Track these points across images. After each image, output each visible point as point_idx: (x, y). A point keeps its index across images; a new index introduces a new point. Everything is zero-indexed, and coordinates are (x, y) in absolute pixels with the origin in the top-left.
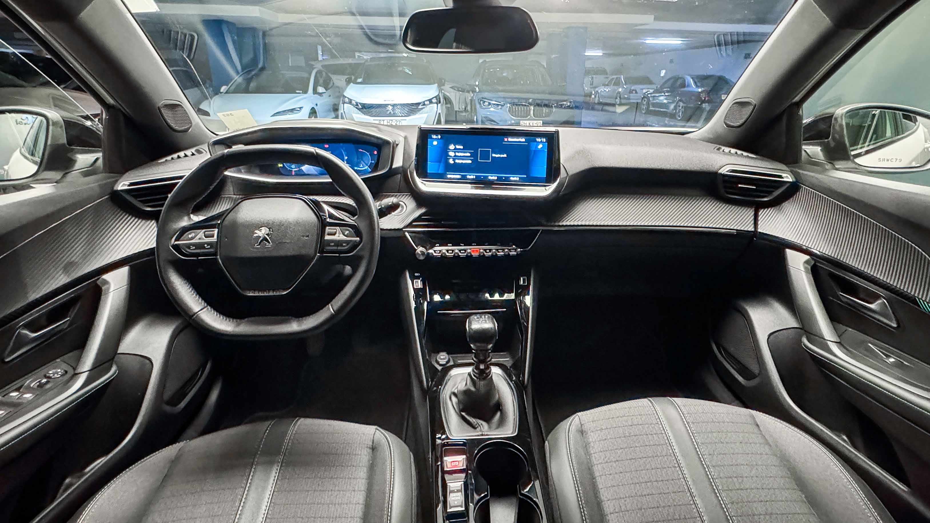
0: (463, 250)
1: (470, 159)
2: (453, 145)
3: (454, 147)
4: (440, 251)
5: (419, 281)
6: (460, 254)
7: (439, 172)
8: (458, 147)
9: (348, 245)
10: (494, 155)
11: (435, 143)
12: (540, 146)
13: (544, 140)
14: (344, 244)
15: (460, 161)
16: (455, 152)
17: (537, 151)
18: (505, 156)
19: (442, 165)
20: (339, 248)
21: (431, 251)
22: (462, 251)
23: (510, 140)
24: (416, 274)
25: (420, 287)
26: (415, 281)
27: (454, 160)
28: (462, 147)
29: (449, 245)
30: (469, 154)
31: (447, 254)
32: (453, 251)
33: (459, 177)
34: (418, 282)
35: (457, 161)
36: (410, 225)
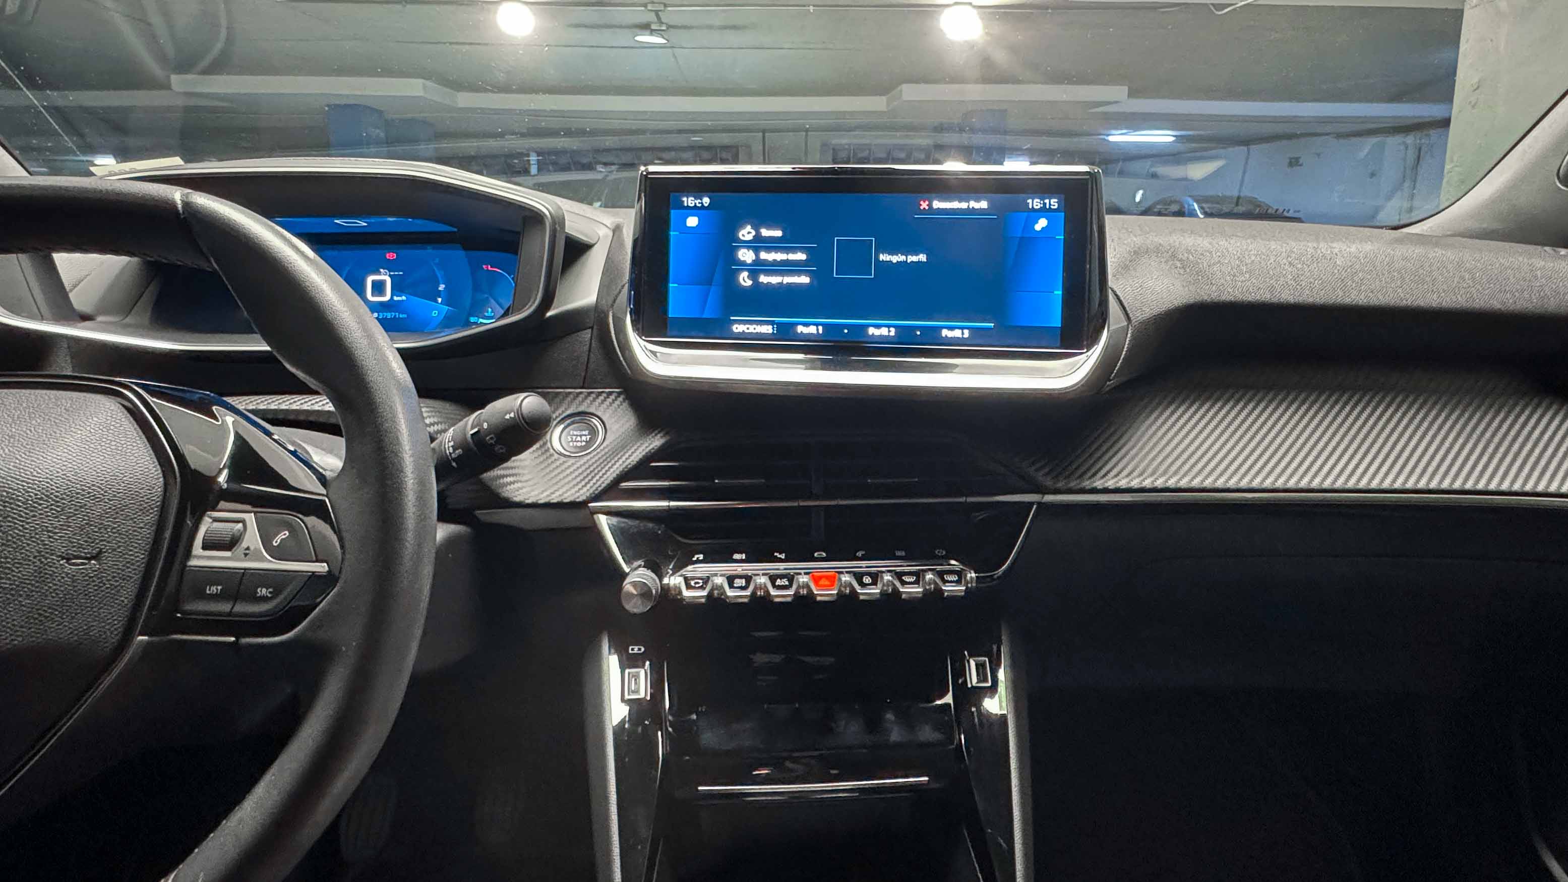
0: (782, 577)
1: (806, 273)
2: (749, 228)
3: (754, 233)
4: (706, 580)
5: (642, 672)
6: (773, 592)
7: (704, 316)
8: (765, 232)
9: (275, 594)
10: (883, 257)
11: (692, 222)
12: (1041, 224)
13: (1054, 203)
14: (263, 592)
15: (775, 280)
16: (757, 250)
17: (1030, 240)
18: (923, 257)
19: (715, 293)
20: (240, 608)
21: (674, 580)
22: (779, 582)
23: (937, 204)
24: (635, 649)
25: (642, 695)
26: (627, 671)
27: (754, 274)
28: (778, 233)
29: (737, 556)
30: (801, 256)
31: (730, 593)
32: (748, 579)
33: (767, 329)
34: (636, 677)
35: (763, 279)
36: (612, 490)
